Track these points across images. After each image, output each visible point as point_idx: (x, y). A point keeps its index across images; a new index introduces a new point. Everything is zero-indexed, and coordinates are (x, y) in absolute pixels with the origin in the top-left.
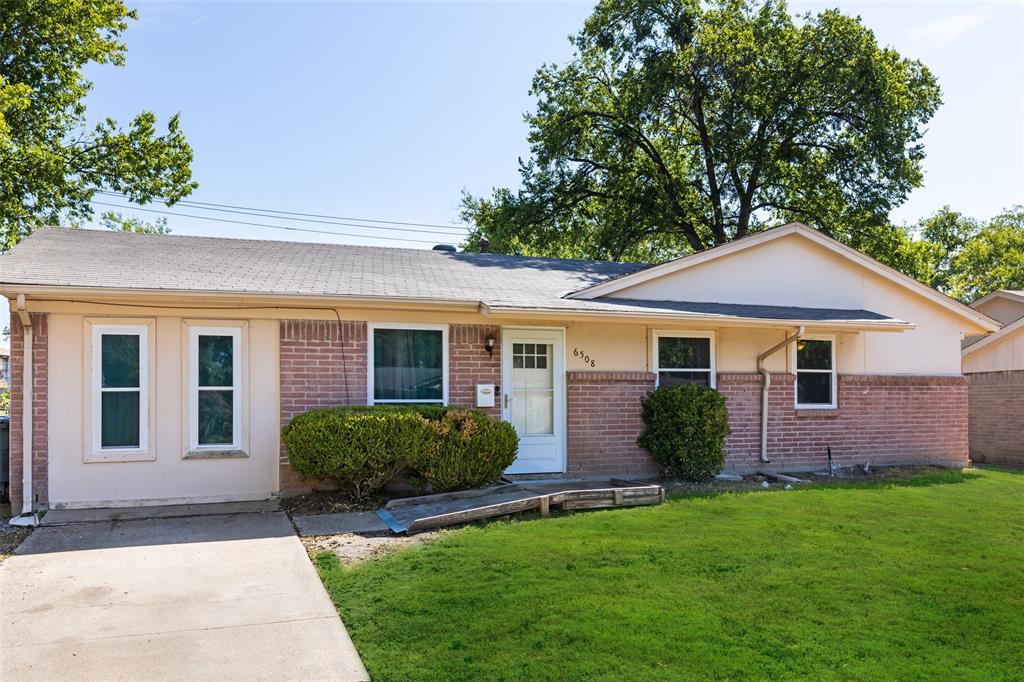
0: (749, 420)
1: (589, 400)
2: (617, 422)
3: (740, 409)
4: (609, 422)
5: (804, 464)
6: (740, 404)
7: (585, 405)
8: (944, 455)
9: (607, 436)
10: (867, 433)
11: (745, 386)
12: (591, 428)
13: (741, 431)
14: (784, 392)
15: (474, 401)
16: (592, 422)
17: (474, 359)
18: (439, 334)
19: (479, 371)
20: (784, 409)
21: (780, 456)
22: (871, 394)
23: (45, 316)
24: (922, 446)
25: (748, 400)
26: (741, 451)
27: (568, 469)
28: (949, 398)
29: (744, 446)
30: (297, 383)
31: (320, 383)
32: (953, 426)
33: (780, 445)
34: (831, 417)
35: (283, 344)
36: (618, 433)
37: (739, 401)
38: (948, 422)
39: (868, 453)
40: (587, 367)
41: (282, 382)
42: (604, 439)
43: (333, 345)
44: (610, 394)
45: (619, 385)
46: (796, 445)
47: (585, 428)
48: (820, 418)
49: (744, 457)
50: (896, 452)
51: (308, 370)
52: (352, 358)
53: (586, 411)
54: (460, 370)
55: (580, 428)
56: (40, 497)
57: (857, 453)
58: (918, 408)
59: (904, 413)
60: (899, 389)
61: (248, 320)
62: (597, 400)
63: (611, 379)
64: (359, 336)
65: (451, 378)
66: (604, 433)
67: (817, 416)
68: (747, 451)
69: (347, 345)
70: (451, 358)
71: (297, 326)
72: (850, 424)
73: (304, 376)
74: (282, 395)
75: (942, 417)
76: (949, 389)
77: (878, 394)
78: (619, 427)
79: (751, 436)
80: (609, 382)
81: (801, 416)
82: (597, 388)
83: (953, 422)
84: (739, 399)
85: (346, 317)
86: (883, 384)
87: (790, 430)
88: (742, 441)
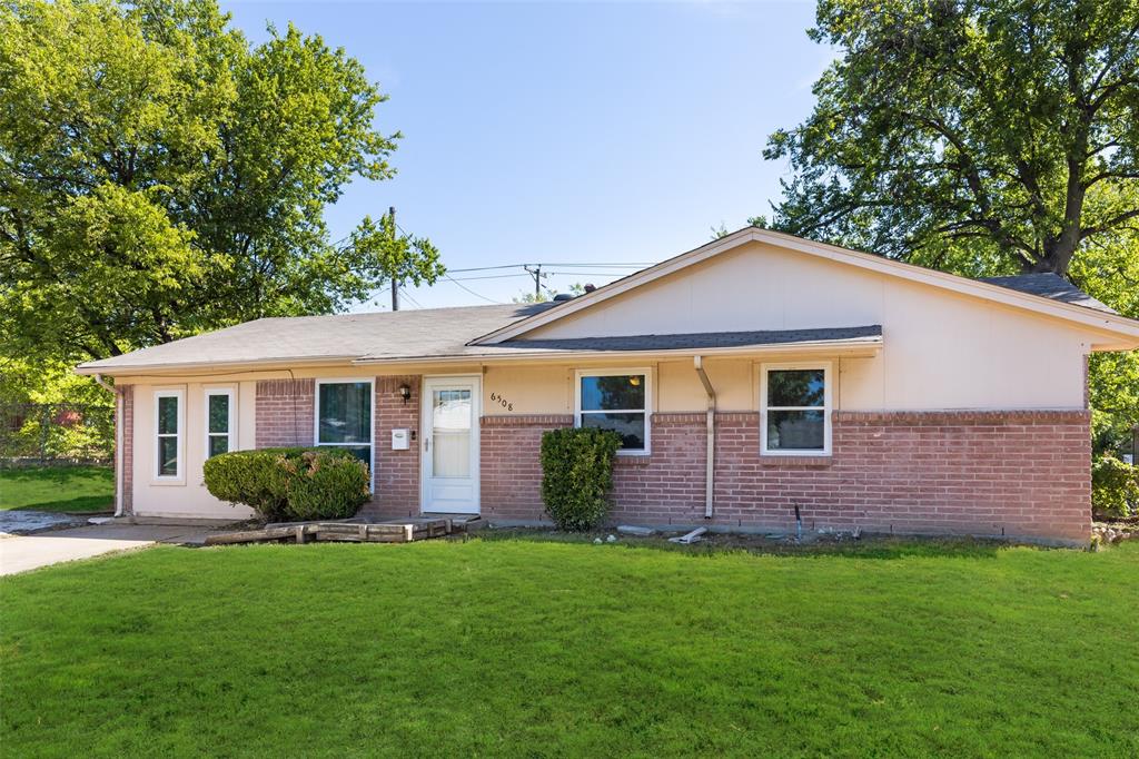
0: (691, 468)
1: (503, 444)
2: (530, 466)
3: (678, 455)
4: (521, 466)
5: (772, 524)
6: (680, 449)
7: (497, 449)
8: (1035, 526)
9: (519, 481)
10: (881, 489)
11: (688, 428)
12: (502, 472)
13: (682, 480)
14: (743, 435)
15: (391, 444)
16: (504, 466)
17: (396, 406)
18: (369, 385)
19: (399, 417)
20: (743, 456)
21: (737, 511)
22: (889, 437)
23: (131, 387)
24: (988, 511)
25: (691, 444)
26: (682, 504)
27: (482, 511)
28: (1046, 443)
29: (685, 498)
30: (265, 429)
31: (281, 429)
32: (1054, 485)
33: (736, 499)
34: (819, 466)
35: (257, 399)
36: (531, 478)
37: (677, 446)
38: (1045, 478)
39: (883, 516)
40: (504, 411)
41: (257, 429)
42: (516, 483)
43: (290, 399)
44: (523, 438)
45: (532, 429)
46: (761, 500)
47: (496, 472)
48: (800, 467)
49: (685, 511)
50: (933, 517)
51: (273, 419)
52: (301, 409)
53: (498, 455)
54: (383, 417)
55: (491, 472)
56: (128, 506)
57: (862, 515)
58: (980, 457)
59: (953, 464)
60: (942, 430)
61: (239, 383)
62: (508, 444)
63: (523, 423)
64: (307, 391)
65: (377, 423)
66: (516, 478)
67: (792, 465)
68: (689, 504)
69: (299, 398)
70: (377, 407)
71: (266, 384)
72: (849, 476)
73: (270, 424)
74: (257, 439)
75: (1032, 471)
76: (1051, 430)
77: (901, 437)
78: (532, 472)
79: (694, 486)
80: (522, 425)
81: (771, 465)
82: (509, 432)
83: (1057, 478)
84: (679, 442)
85: (299, 376)
86: (910, 424)
87: (751, 481)
88: (681, 492)
